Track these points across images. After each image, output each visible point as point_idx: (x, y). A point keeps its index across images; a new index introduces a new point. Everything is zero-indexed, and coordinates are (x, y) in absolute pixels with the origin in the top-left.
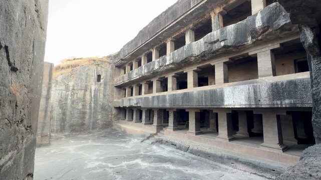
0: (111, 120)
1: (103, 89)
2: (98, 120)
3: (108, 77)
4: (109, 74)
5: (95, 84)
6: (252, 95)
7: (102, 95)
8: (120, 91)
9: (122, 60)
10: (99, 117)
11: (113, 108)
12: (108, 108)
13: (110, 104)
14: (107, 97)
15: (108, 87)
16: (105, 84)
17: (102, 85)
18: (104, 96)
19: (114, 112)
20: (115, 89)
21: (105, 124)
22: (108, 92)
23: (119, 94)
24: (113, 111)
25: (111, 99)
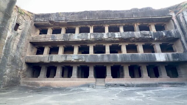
0: (19, 76)
1: (18, 40)
2: (5, 75)
3: (27, 31)
4: (28, 28)
5: (12, 31)
6: (167, 57)
7: (15, 46)
8: (32, 48)
9: (50, 22)
10: (8, 71)
11: (24, 63)
12: (19, 63)
13: (21, 59)
14: (20, 50)
15: (24, 40)
16: (22, 36)
17: (19, 36)
18: (18, 47)
19: (25, 67)
20: (29, 44)
21: (13, 81)
22: (23, 45)
23: (32, 51)
24: (23, 66)
25: (23, 53)
